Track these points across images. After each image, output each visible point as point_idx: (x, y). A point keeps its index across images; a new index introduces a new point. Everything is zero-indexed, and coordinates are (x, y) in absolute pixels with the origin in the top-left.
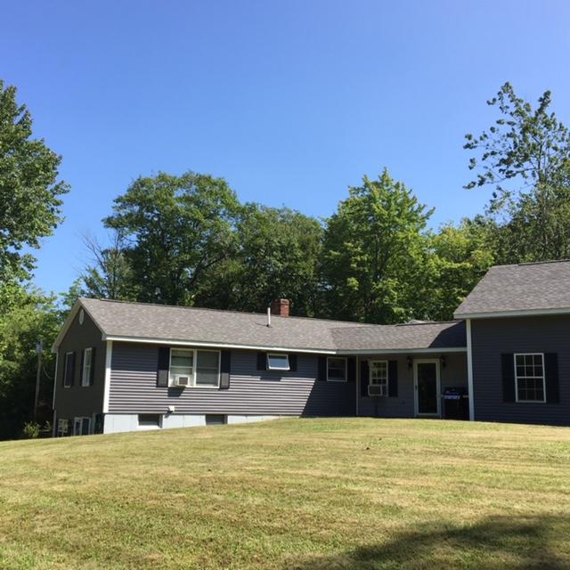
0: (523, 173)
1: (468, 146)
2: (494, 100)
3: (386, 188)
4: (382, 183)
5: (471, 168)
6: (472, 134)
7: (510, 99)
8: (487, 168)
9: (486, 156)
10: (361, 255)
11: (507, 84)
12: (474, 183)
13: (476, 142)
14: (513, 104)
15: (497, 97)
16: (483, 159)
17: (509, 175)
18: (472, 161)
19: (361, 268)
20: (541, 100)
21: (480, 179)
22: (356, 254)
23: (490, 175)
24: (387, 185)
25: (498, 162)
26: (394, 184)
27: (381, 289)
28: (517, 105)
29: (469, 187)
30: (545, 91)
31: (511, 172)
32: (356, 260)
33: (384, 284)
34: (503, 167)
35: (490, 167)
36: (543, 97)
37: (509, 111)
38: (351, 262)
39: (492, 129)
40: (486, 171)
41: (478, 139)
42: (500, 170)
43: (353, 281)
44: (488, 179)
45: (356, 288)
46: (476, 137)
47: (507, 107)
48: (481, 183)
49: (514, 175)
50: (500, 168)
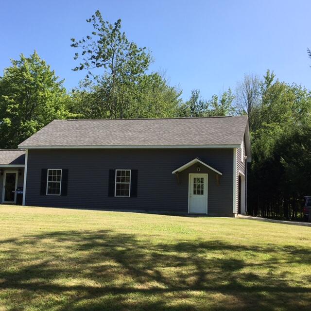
0: (105, 65)
1: (73, 45)
2: (90, 20)
3: (35, 63)
4: (33, 60)
5: (75, 59)
6: (75, 38)
7: (99, 21)
8: (85, 60)
9: (84, 53)
10: (14, 104)
11: (98, 11)
12: (78, 68)
13: (77, 44)
14: (101, 24)
15: (92, 19)
16: (83, 54)
17: (98, 65)
18: (76, 54)
19: (14, 113)
20: (116, 24)
21: (81, 66)
22: (11, 103)
23: (87, 64)
24: (36, 61)
25: (90, 57)
26: (41, 61)
27: (25, 127)
28: (103, 25)
29: (75, 70)
30: (118, 19)
31: (99, 64)
32: (11, 107)
33: (28, 124)
34: (94, 60)
35: (87, 59)
36: (117, 22)
37: (98, 27)
38: (7, 108)
39: (88, 37)
40: (84, 62)
41: (78, 42)
42: (93, 62)
43: (8, 121)
44: (85, 66)
45: (9, 125)
46: (77, 41)
47: (97, 25)
48: (81, 68)
49: (101, 66)
50: (92, 60)
